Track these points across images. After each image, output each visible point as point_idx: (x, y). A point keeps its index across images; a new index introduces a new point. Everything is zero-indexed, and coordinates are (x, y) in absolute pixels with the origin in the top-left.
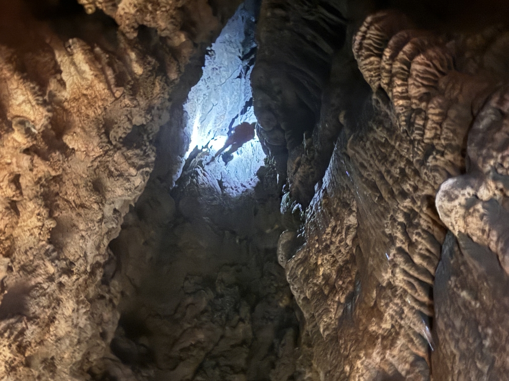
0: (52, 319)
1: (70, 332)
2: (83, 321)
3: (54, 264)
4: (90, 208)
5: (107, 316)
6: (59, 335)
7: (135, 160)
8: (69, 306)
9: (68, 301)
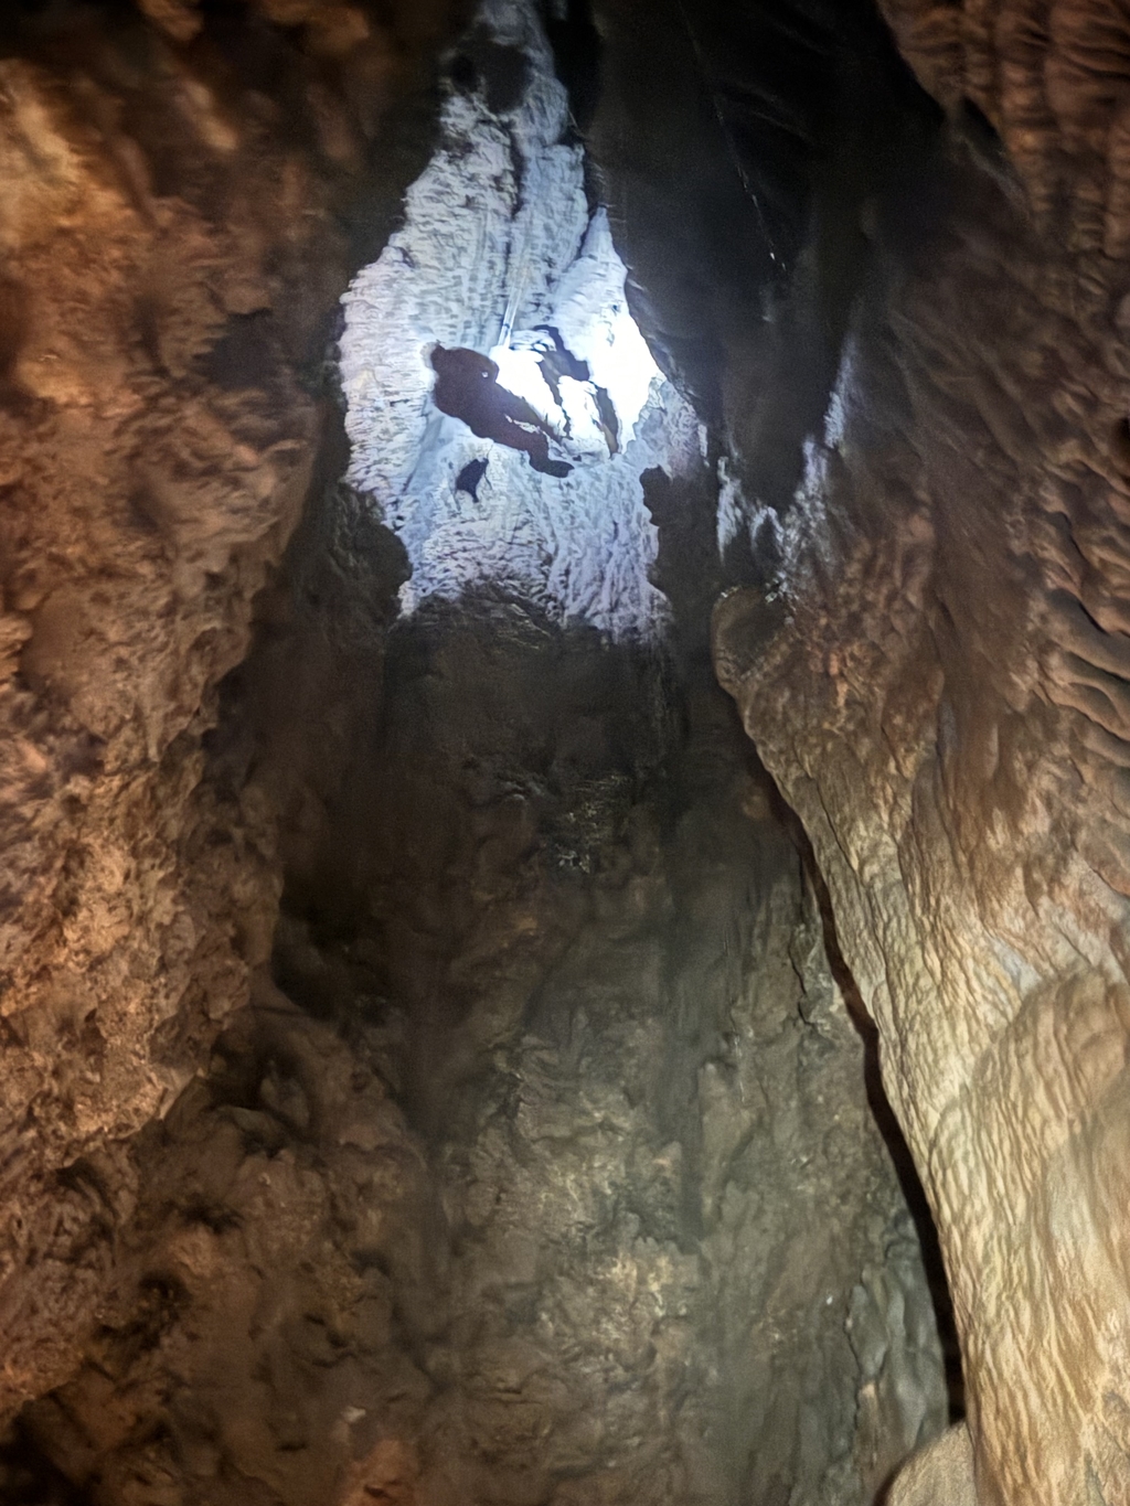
0: (67, 907)
1: (126, 938)
2: (164, 907)
3: (45, 748)
4: (132, 576)
5: (244, 889)
6: (96, 951)
7: (251, 421)
8: (111, 867)
9: (109, 852)
